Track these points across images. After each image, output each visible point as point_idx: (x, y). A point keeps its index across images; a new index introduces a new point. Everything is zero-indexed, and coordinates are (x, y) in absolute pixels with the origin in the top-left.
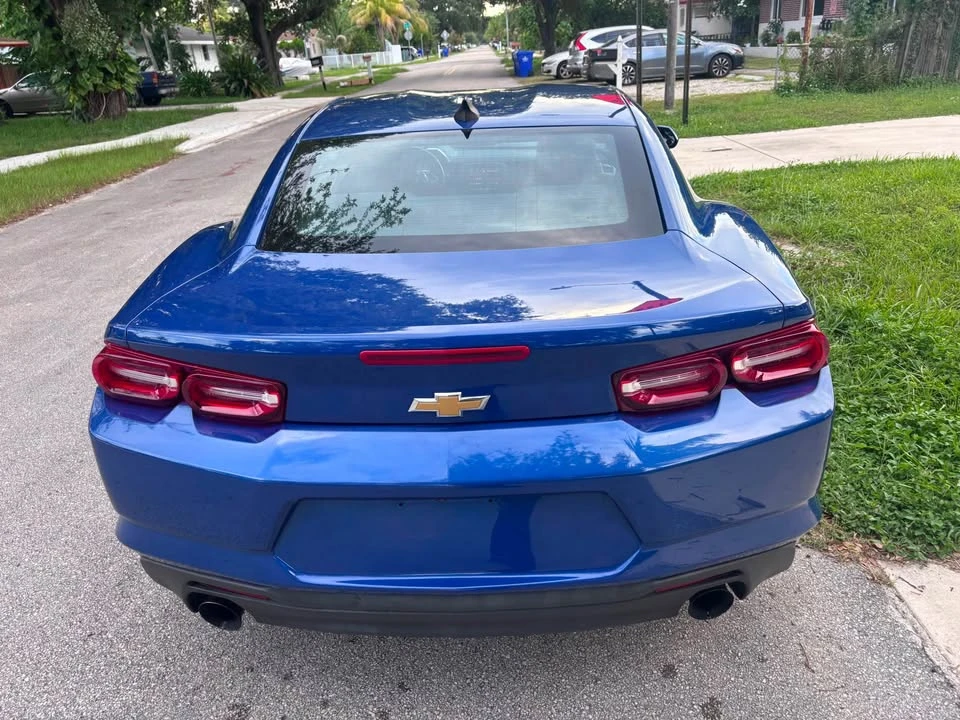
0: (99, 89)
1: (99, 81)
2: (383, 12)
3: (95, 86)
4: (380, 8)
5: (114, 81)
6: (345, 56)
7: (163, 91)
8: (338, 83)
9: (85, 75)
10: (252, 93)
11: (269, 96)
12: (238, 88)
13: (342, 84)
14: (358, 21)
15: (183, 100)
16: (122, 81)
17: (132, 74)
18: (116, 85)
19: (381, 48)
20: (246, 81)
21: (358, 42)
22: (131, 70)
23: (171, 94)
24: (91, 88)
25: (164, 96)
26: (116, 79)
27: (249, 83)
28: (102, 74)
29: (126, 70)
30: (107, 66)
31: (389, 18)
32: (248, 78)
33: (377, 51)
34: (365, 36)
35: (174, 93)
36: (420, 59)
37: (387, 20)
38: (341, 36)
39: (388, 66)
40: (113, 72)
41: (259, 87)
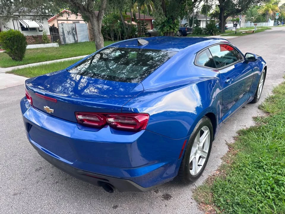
0: (168, 31)
1: (168, 29)
2: (270, 10)
3: (167, 30)
4: (269, 8)
5: (172, 29)
6: (253, 23)
7: (188, 33)
8: (242, 32)
9: (165, 28)
10: (212, 34)
11: (217, 35)
12: (209, 32)
13: (243, 32)
14: (260, 13)
15: (194, 35)
16: (174, 29)
17: (177, 28)
18: (172, 30)
19: (267, 21)
20: (211, 31)
21: (258, 19)
22: (177, 27)
23: (190, 34)
24: (166, 31)
25: (188, 34)
26: (173, 29)
27: (212, 31)
28: (169, 27)
29: (176, 26)
30: (171, 25)
31: (272, 11)
32: (212, 30)
33: (265, 22)
34: (262, 18)
35: (191, 33)
36: (281, 25)
37: (271, 12)
38: (253, 17)
39: (265, 27)
40: (172, 27)
41: (215, 32)
